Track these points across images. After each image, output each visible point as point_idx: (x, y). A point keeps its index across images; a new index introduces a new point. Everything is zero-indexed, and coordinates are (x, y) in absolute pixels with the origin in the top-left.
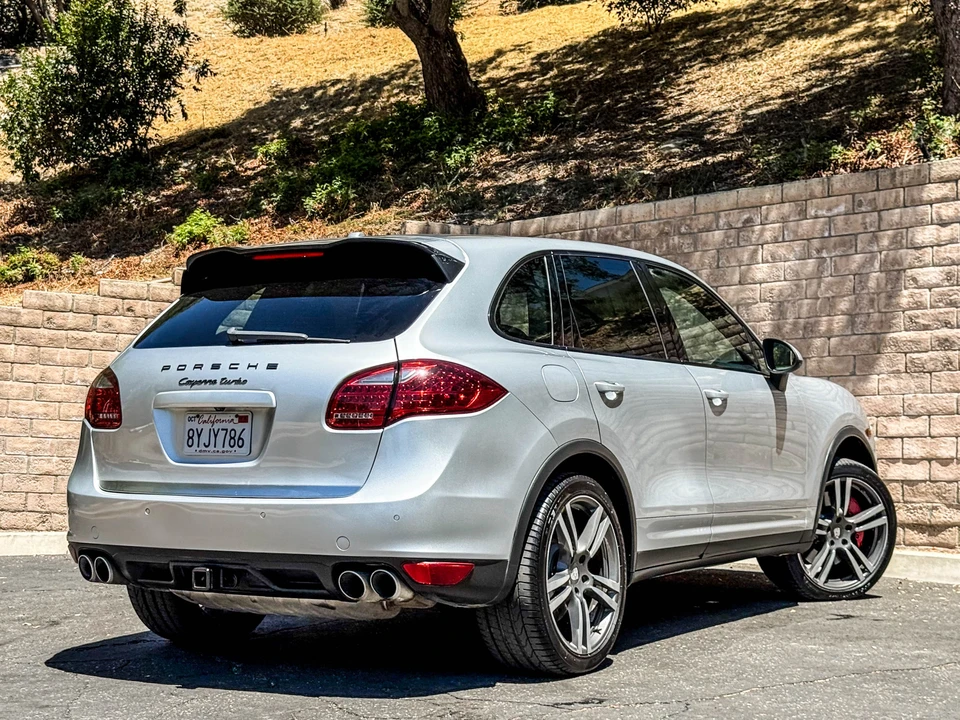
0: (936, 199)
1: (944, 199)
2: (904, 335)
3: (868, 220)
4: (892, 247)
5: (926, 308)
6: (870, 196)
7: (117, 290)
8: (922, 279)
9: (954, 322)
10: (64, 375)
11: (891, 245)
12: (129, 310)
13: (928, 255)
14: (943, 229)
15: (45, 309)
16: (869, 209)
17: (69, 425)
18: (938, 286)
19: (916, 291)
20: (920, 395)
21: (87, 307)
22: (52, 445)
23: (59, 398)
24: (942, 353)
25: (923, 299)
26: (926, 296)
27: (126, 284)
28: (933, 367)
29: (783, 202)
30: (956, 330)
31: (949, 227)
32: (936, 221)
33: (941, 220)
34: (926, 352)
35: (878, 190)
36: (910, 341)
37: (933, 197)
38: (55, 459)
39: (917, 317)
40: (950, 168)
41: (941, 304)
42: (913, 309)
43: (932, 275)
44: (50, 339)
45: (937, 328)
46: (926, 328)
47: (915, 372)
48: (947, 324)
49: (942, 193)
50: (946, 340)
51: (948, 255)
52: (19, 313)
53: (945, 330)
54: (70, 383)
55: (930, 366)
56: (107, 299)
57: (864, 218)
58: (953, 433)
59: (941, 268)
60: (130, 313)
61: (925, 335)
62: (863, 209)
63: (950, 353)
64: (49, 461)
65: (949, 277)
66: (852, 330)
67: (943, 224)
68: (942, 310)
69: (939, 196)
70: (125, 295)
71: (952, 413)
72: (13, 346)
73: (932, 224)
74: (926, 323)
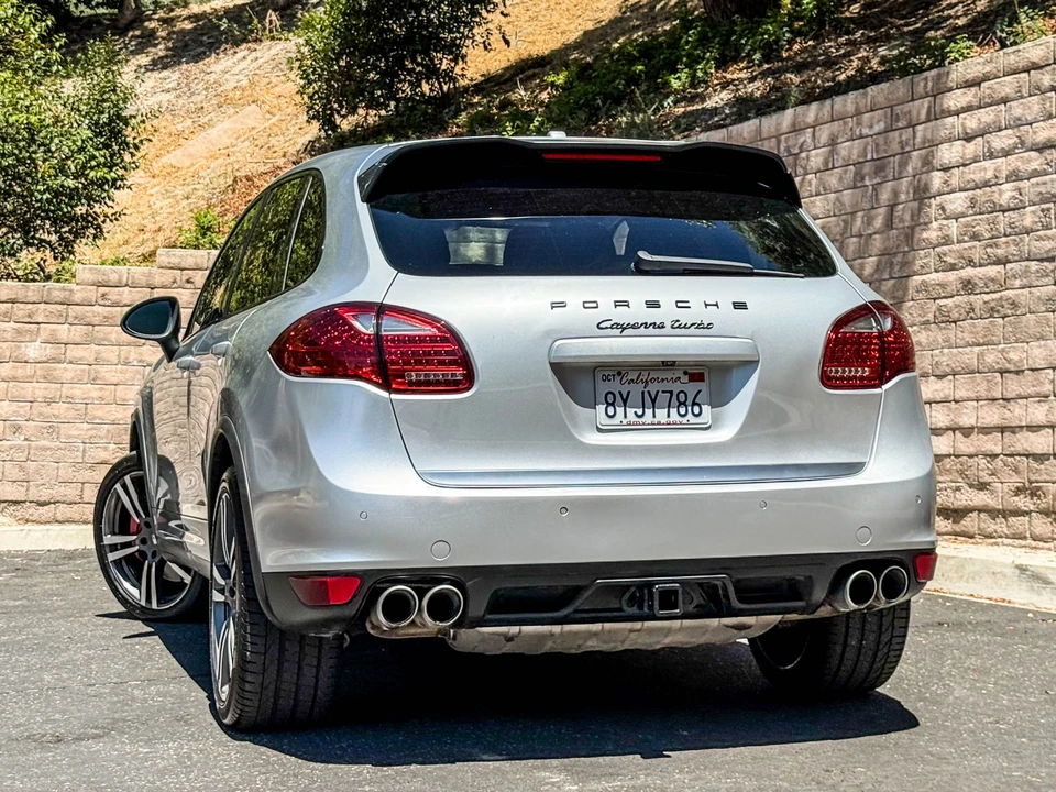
0: (962, 108)
1: (969, 108)
2: (934, 277)
3: (904, 138)
4: (924, 170)
5: (953, 244)
6: (906, 108)
7: (175, 261)
8: (950, 208)
9: (976, 261)
10: (119, 356)
11: (923, 167)
12: (188, 281)
13: (956, 177)
14: (968, 145)
15: (99, 285)
16: (905, 123)
17: (125, 410)
18: (963, 215)
19: (945, 222)
20: (946, 350)
21: (143, 280)
22: (108, 431)
23: (115, 380)
24: (965, 298)
25: (950, 233)
26: (954, 228)
27: (184, 254)
28: (957, 315)
29: (833, 121)
30: (978, 269)
31: (973, 142)
32: (962, 136)
33: (967, 133)
34: (952, 297)
35: (913, 100)
36: (938, 285)
37: (959, 106)
38: (112, 446)
39: (945, 255)
40: (975, 69)
41: (966, 238)
42: (942, 245)
43: (957, 202)
44: (105, 317)
45: (962, 268)
46: (953, 267)
47: (943, 322)
48: (971, 263)
49: (967, 99)
50: (969, 282)
51: (972, 176)
52: (71, 291)
53: (969, 269)
54: (126, 364)
55: (955, 315)
56: (164, 271)
57: (900, 136)
58: (973, 395)
59: (965, 194)
60: (189, 285)
61: (952, 276)
62: (900, 125)
63: (972, 297)
64: (106, 449)
65: (973, 201)
66: (890, 273)
67: (968, 138)
68: (966, 245)
69: (964, 104)
70: (183, 266)
71: (973, 372)
72: (66, 326)
73: (959, 139)
74: (953, 261)
